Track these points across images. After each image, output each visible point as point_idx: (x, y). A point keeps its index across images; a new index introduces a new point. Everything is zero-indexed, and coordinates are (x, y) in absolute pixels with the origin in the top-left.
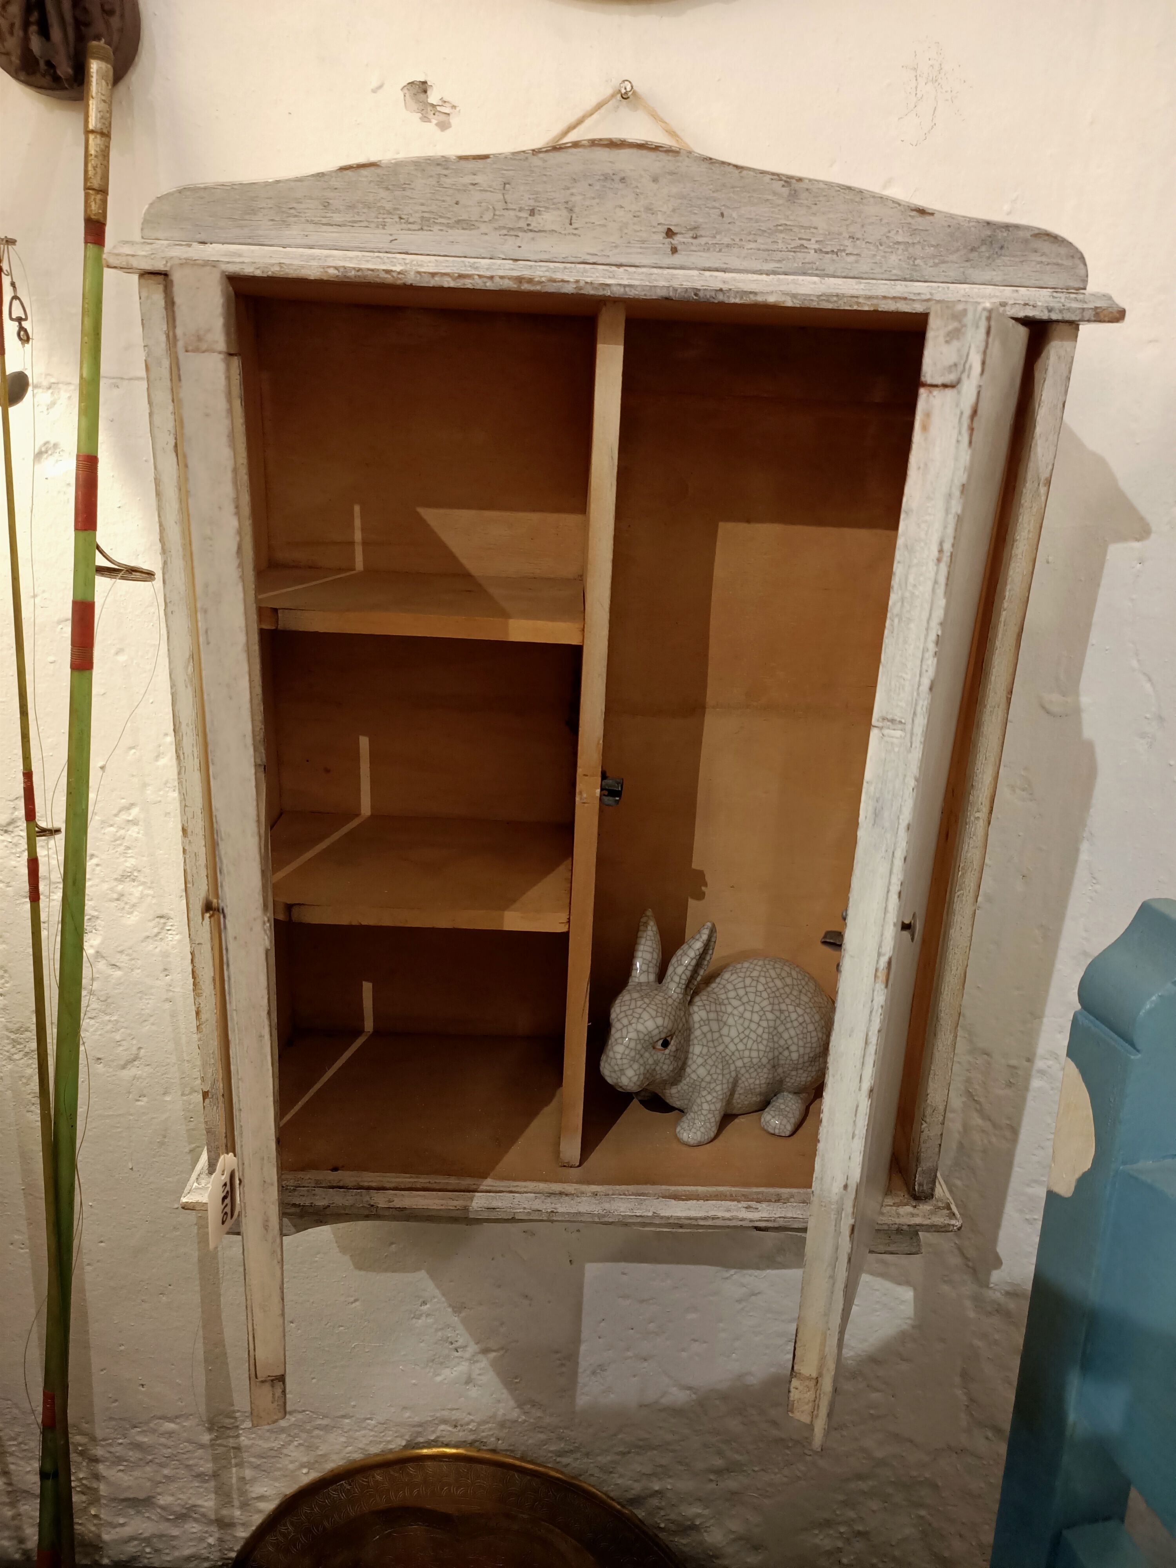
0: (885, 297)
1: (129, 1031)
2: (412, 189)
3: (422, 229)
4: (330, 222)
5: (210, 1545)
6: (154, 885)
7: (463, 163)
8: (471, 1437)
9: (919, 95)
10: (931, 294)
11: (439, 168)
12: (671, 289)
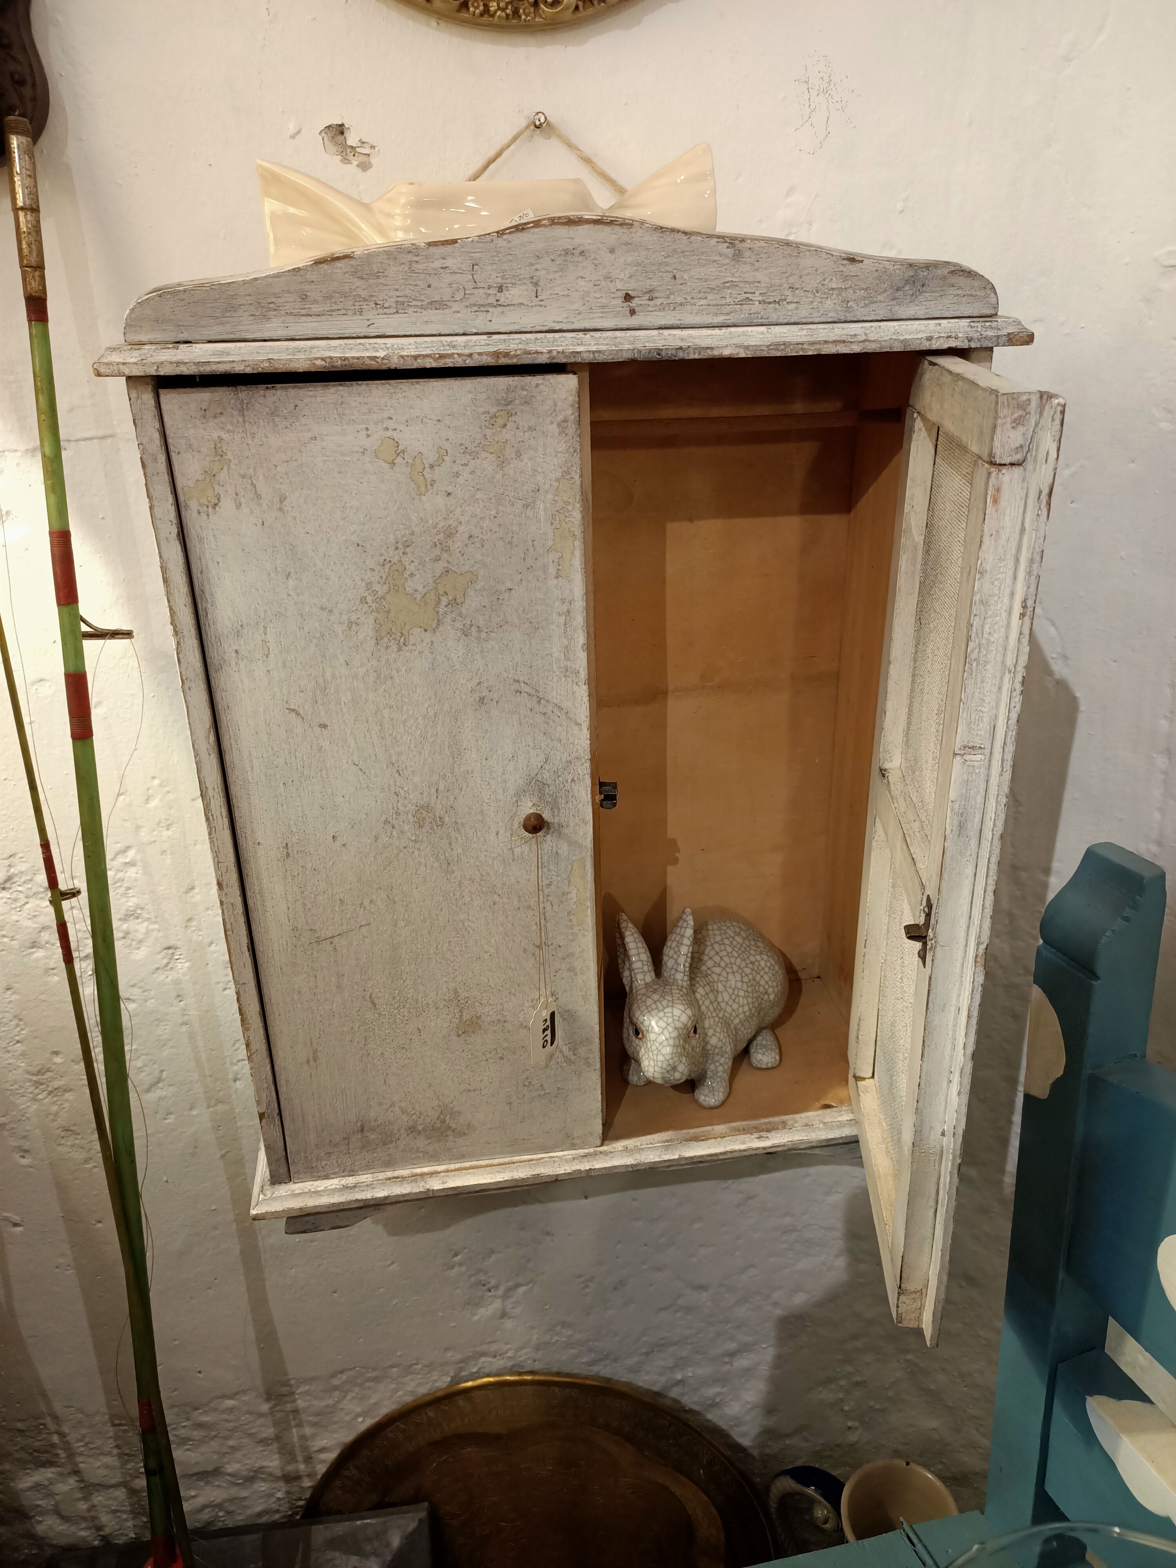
0: (826, 342)
1: (149, 1057)
2: (386, 276)
3: (397, 312)
4: (309, 313)
5: (279, 1499)
6: (158, 920)
7: (432, 249)
8: (510, 1364)
9: (812, 107)
10: (866, 334)
11: (410, 255)
12: (636, 351)
